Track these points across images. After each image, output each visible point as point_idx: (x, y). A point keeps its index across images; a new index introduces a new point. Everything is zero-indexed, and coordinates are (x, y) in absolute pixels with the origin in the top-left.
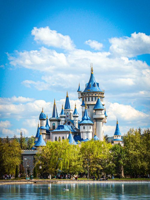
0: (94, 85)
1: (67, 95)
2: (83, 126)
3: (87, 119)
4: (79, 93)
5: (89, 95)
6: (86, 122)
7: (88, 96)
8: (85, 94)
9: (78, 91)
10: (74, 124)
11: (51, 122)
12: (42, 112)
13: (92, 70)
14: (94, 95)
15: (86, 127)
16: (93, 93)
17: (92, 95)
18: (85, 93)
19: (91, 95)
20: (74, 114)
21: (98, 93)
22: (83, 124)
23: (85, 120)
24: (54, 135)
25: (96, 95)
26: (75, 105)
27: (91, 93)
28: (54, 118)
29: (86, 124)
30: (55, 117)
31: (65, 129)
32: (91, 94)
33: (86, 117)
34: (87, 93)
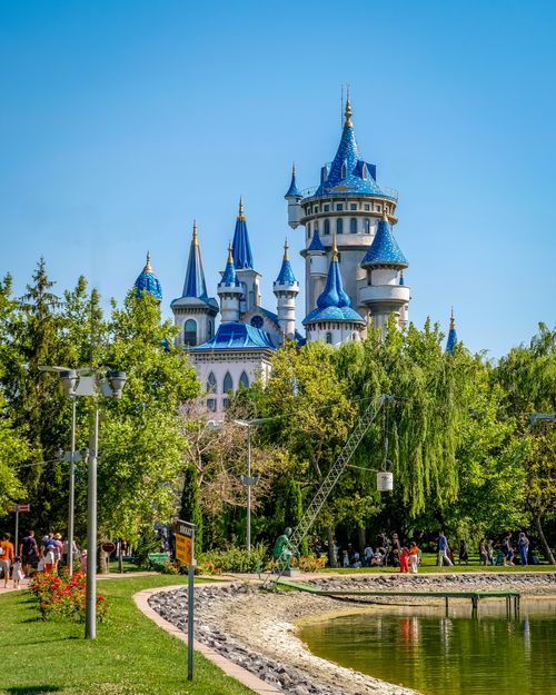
0: (358, 171)
1: (240, 212)
2: (324, 332)
3: (342, 304)
4: (293, 201)
5: (340, 207)
6: (334, 312)
7: (335, 210)
8: (324, 204)
9: (288, 196)
10: (281, 323)
11: (180, 316)
12: (146, 269)
13: (348, 110)
14: (363, 210)
15: (336, 333)
16: (359, 200)
17: (354, 207)
18: (322, 201)
19: (349, 207)
20: (282, 283)
21: (377, 201)
22: (322, 324)
23: (332, 308)
24: (201, 364)
25: (367, 207)
26: (286, 248)
27: (349, 199)
28: (191, 301)
29: (338, 323)
30: (194, 295)
31: (250, 339)
32: (349, 203)
33: (334, 295)
34: (335, 200)
